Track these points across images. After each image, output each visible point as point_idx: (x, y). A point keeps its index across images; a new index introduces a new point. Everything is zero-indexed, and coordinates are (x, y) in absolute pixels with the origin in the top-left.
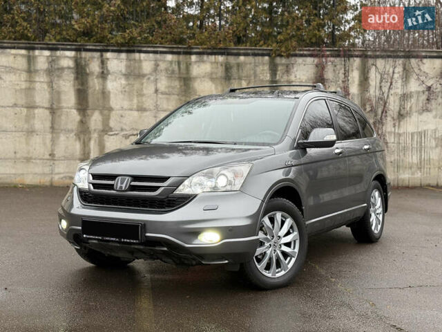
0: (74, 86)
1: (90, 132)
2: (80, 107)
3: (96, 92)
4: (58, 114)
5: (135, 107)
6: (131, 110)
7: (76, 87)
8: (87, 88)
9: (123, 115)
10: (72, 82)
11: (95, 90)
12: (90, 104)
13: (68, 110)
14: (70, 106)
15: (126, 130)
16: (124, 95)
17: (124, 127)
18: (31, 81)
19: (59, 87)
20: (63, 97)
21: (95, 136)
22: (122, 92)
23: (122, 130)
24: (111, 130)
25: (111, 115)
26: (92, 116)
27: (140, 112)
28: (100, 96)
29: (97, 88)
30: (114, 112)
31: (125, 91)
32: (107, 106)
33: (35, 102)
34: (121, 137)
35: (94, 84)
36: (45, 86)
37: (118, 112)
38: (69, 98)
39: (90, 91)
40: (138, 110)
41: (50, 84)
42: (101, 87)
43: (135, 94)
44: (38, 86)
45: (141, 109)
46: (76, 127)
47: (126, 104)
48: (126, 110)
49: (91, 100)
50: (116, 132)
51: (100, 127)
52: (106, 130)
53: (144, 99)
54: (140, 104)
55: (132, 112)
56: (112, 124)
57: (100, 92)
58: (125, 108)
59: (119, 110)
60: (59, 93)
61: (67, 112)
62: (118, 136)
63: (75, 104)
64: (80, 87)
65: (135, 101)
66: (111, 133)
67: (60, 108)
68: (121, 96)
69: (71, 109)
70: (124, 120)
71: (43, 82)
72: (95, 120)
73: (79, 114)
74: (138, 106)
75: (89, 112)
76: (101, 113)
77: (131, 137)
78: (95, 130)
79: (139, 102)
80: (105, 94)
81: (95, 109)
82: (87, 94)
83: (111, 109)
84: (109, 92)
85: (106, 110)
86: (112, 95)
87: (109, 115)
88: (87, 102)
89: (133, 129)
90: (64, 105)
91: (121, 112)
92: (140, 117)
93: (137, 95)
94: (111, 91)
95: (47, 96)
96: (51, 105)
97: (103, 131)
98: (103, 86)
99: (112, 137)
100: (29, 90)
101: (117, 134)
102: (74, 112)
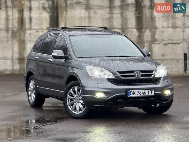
0: (135, 14)
1: (144, 42)
2: (138, 27)
3: (147, 18)
4: (126, 32)
5: (171, 26)
6: (168, 28)
7: (136, 15)
8: (142, 15)
9: (164, 31)
10: (134, 13)
11: (147, 16)
12: (144, 25)
13: (131, 29)
14: (132, 27)
15: (165, 41)
16: (164, 18)
17: (164, 39)
18: (111, 13)
19: (126, 16)
20: (129, 22)
21: (147, 45)
22: (162, 17)
23: (163, 40)
24: (156, 40)
25: (156, 31)
26: (145, 32)
27: (174, 29)
28: (150, 20)
29: (148, 15)
30: (158, 30)
31: (165, 16)
32: (154, 26)
33: (113, 25)
34: (162, 45)
35: (147, 12)
36: (119, 16)
37: (160, 29)
38: (132, 22)
39: (144, 17)
40: (172, 28)
41: (122, 14)
42: (150, 14)
43: (171, 17)
44: (115, 16)
45: (174, 27)
46: (136, 39)
47: (165, 24)
48: (165, 28)
49: (144, 22)
50: (160, 42)
51: (149, 39)
52: (153, 41)
53: (176, 20)
54: (174, 24)
55: (169, 29)
56: (157, 37)
57: (150, 17)
58: (164, 26)
59: (161, 28)
60: (126, 19)
61: (131, 30)
62: (160, 45)
63: (136, 25)
64: (138, 15)
65: (171, 22)
66: (156, 43)
67: (127, 28)
68: (162, 19)
69: (133, 28)
70: (164, 34)
71: (118, 13)
72: (147, 34)
73: (138, 32)
74: (172, 25)
75: (143, 30)
76: (151, 31)
77: (168, 45)
78: (147, 41)
79: (173, 22)
80: (152, 18)
81: (147, 28)
82: (142, 19)
83: (156, 28)
84: (155, 17)
85: (153, 28)
86: (157, 19)
87: (155, 32)
88: (142, 24)
89: (169, 39)
90: (129, 26)
91: (162, 29)
92: (174, 32)
93: (172, 19)
94: (156, 16)
95: (120, 21)
96: (122, 27)
97: (151, 41)
98: (152, 13)
99: (157, 45)
100: (110, 19)
101: (160, 43)
102: (135, 30)
